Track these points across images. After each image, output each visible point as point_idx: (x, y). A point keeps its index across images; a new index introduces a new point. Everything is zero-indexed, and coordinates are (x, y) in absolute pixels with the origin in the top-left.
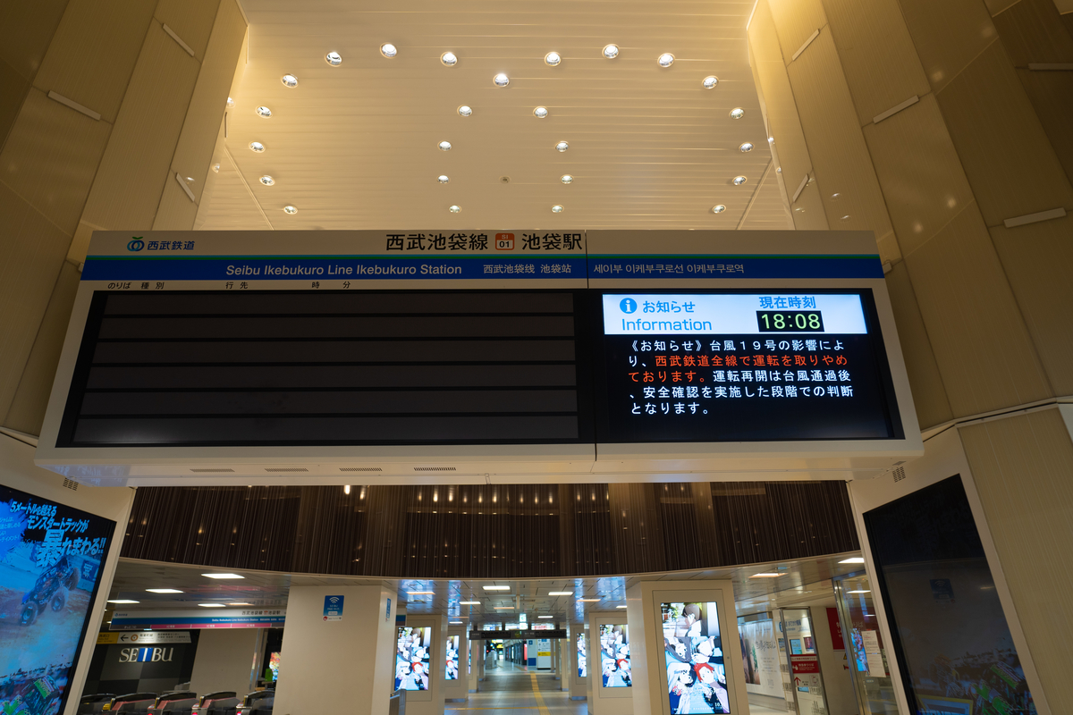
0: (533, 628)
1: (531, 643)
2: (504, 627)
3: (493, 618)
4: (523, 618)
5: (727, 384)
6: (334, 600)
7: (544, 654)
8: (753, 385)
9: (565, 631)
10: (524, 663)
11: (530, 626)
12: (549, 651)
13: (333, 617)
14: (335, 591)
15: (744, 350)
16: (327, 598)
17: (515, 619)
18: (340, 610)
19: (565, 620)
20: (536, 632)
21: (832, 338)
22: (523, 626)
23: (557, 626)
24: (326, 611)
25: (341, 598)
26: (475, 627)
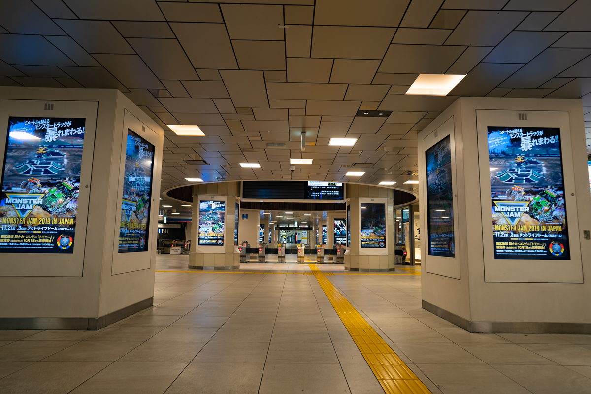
0: (300, 226)
1: (299, 234)
2: (288, 226)
3: (284, 222)
4: (296, 223)
5: (323, 192)
6: (245, 215)
7: (305, 238)
8: (326, 193)
9: (312, 228)
10: (296, 243)
11: (298, 226)
12: (307, 237)
13: (245, 219)
14: (245, 213)
15: (326, 188)
16: (243, 215)
17: (293, 223)
18: (247, 218)
19: (312, 224)
20: (301, 228)
21: (337, 187)
22: (296, 225)
23: (309, 226)
24: (243, 218)
25: (247, 215)
26: (278, 226)
